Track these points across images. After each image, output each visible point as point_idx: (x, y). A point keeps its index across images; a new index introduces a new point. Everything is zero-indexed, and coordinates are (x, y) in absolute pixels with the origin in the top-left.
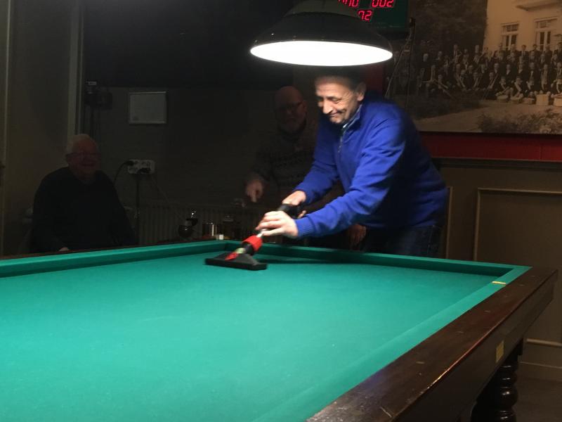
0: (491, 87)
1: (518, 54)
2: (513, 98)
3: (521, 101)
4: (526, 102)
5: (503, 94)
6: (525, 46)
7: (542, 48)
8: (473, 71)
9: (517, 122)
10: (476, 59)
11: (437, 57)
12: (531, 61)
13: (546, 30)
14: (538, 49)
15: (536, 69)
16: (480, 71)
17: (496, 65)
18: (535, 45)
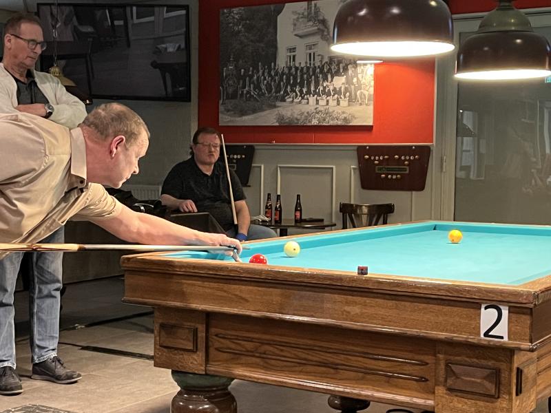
0: (282, 93)
1: (297, 69)
2: (295, 100)
3: (300, 102)
4: (303, 103)
5: (290, 97)
6: (300, 63)
7: (310, 64)
8: (271, 80)
9: (299, 117)
10: (273, 73)
11: (249, 72)
12: (305, 74)
13: (312, 51)
14: (308, 65)
15: (308, 80)
16: (275, 81)
17: (285, 76)
18: (306, 63)
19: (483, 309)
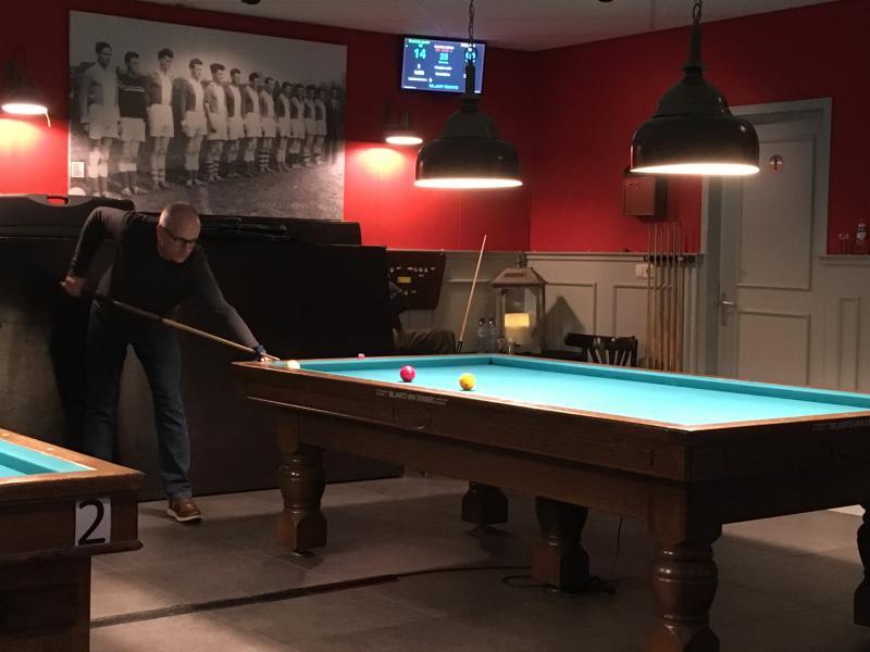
19: (78, 509)
